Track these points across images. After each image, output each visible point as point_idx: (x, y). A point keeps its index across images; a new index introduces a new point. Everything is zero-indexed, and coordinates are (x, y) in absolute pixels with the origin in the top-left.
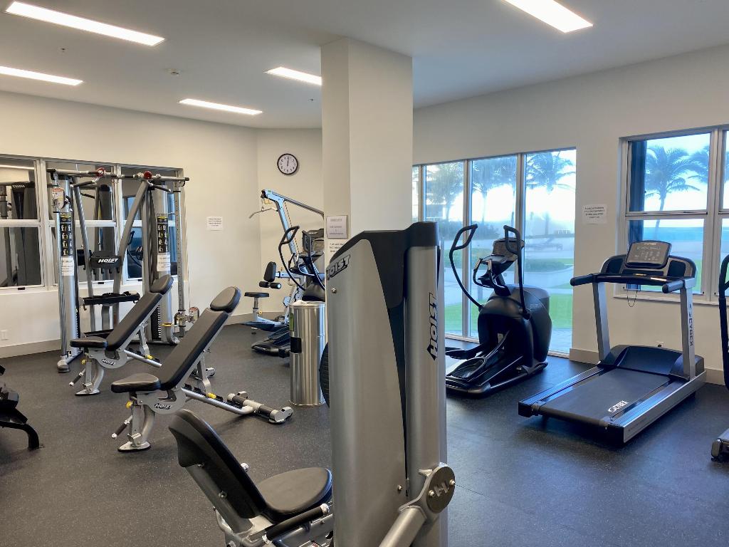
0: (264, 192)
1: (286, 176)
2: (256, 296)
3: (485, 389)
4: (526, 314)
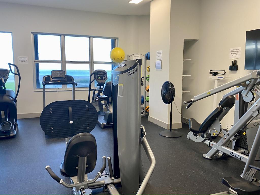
3: (15, 133)
4: (15, 100)
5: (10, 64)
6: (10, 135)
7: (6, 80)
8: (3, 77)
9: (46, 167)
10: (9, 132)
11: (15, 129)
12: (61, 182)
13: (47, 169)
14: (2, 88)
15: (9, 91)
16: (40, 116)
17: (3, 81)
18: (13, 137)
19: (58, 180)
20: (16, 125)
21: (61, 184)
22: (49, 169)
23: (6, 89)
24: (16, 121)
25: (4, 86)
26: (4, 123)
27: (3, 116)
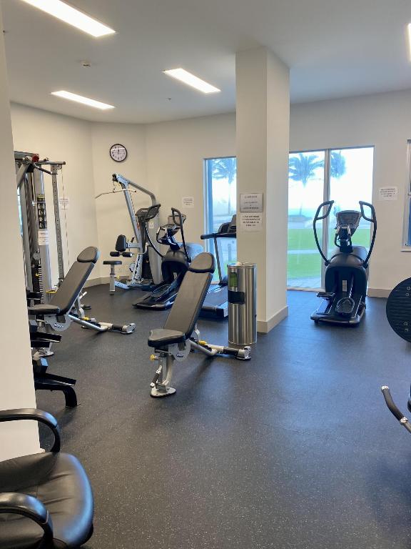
0: (114, 176)
1: (119, 164)
2: (113, 263)
3: (359, 320)
4: (365, 264)
5: (362, 204)
6: (350, 322)
7: (353, 231)
8: (351, 224)
9: (383, 388)
10: (348, 317)
11: (359, 312)
12: (403, 420)
13: (383, 391)
14: (346, 243)
15: (357, 248)
16: (387, 296)
17: (349, 232)
18: (355, 326)
19: (399, 416)
20: (363, 306)
21: (403, 424)
22: (386, 392)
23: (353, 245)
24: (363, 300)
25: (350, 240)
26: (343, 301)
27: (345, 289)
